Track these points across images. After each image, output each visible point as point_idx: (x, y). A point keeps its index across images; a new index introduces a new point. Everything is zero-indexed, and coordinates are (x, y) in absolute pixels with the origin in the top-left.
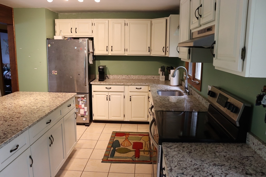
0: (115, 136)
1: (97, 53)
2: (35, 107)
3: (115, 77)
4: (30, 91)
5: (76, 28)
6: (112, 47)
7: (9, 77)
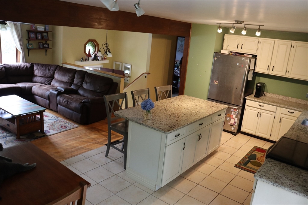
0: (255, 150)
1: (258, 70)
2: (194, 112)
3: (272, 95)
4: (193, 97)
5: (242, 45)
6: (273, 67)
7: (177, 74)
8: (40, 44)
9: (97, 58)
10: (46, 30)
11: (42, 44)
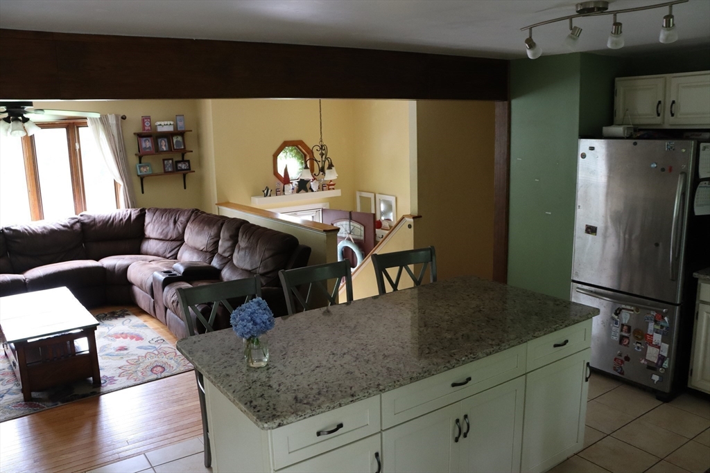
5: (674, 102)
8: (166, 162)
9: (308, 188)
10: (179, 129)
11: (171, 161)
